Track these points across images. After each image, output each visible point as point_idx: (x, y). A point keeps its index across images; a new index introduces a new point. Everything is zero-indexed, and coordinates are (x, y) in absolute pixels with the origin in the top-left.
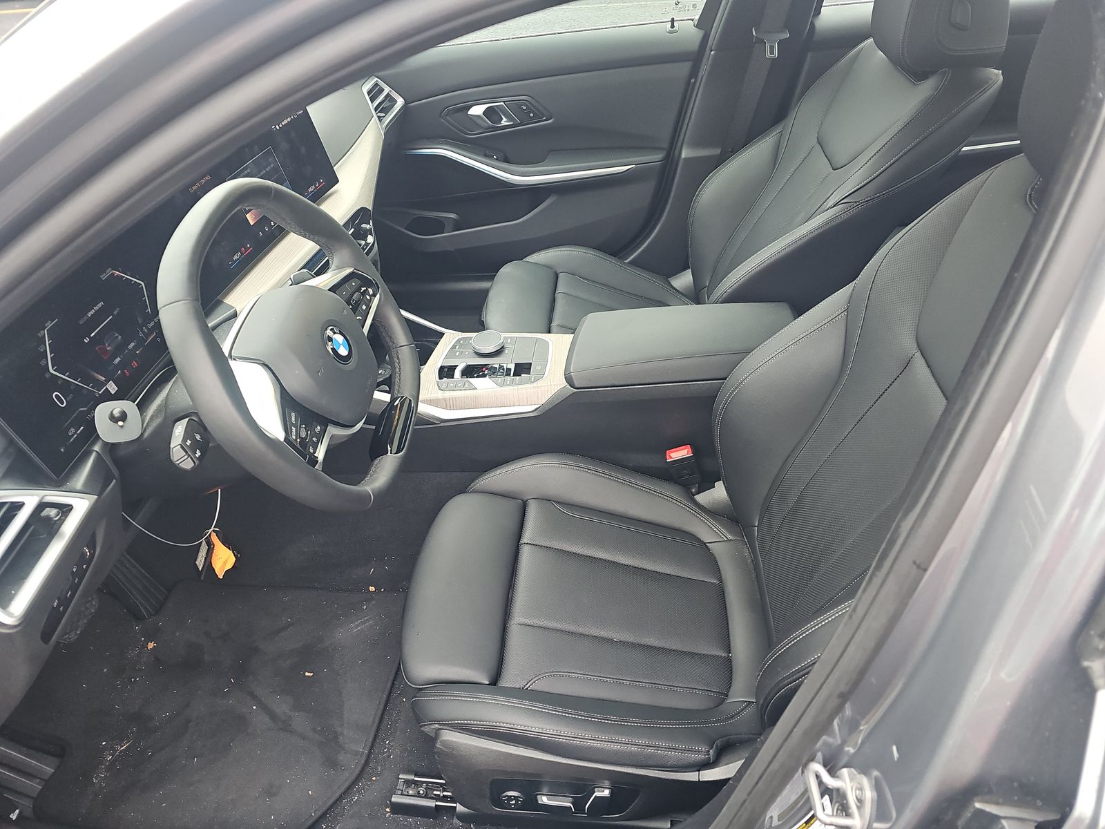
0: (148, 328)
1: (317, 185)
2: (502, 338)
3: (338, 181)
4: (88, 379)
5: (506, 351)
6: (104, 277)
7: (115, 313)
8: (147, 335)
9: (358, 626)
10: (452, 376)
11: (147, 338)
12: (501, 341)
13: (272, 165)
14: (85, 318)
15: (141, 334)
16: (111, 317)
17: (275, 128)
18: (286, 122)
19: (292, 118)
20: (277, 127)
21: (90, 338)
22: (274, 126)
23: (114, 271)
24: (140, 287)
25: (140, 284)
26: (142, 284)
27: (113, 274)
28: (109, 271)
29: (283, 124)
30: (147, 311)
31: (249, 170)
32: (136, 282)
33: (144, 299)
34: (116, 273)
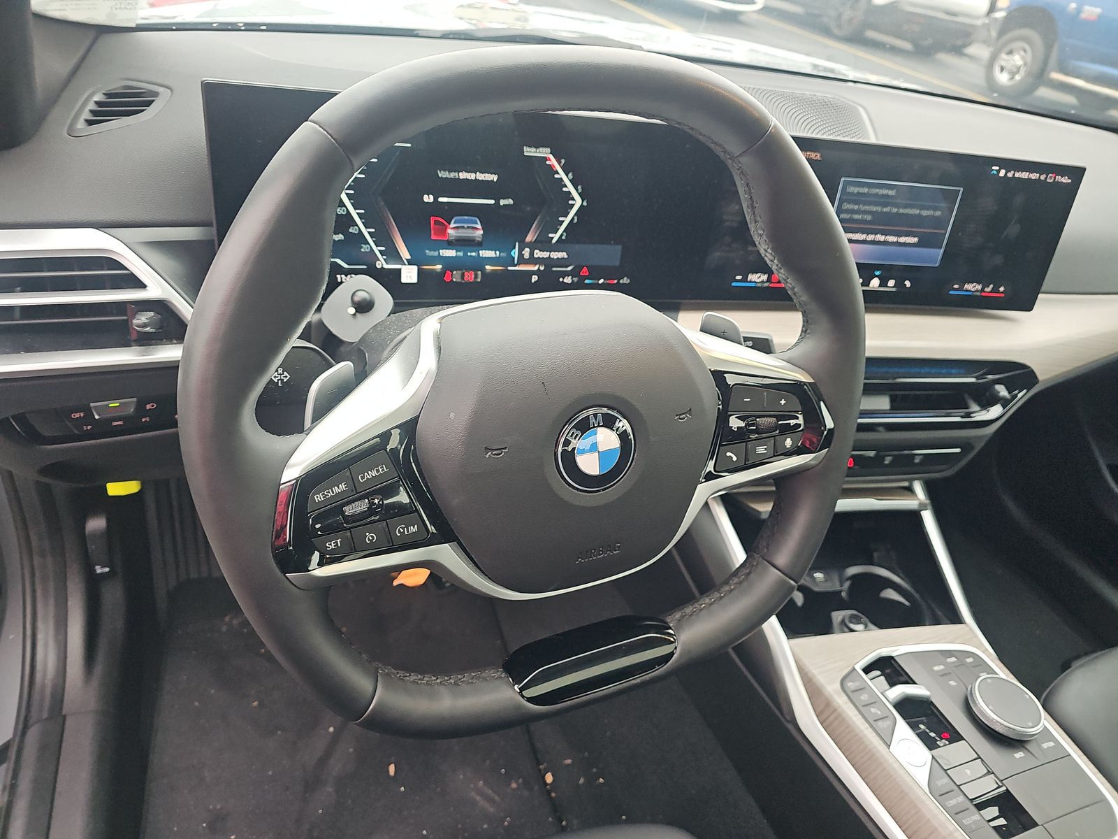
0: (532, 254)
1: (987, 290)
2: (1039, 729)
3: (1030, 309)
4: (383, 237)
5: (1019, 755)
6: (529, 152)
7: (502, 202)
8: (522, 260)
9: (482, 794)
10: (892, 684)
11: (519, 264)
12: (1032, 731)
13: (938, 213)
14: (452, 175)
15: (515, 253)
16: (492, 202)
17: (998, 171)
18: (1025, 175)
19: (1043, 177)
20: (1002, 173)
21: (436, 199)
22: (997, 168)
23: (551, 156)
24: (571, 202)
25: (573, 199)
26: (578, 202)
27: (546, 159)
28: (544, 152)
29: (1017, 175)
30: (551, 235)
31: (892, 193)
32: (569, 193)
33: (561, 219)
34: (553, 161)
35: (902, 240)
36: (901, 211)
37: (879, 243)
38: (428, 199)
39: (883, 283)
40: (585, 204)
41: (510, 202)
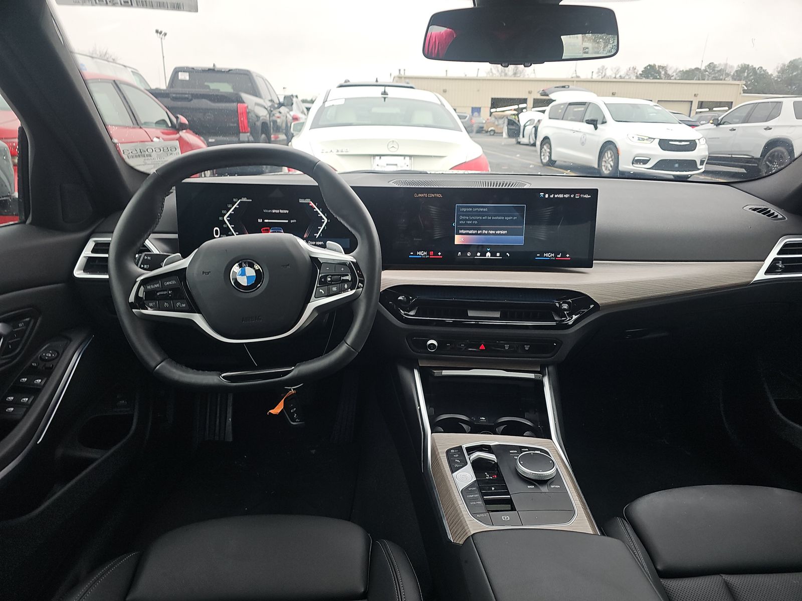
1: (559, 256)
3: (591, 267)
6: (301, 201)
7: (292, 221)
13: (516, 218)
14: (270, 211)
16: (287, 221)
17: (544, 195)
18: (561, 196)
19: (572, 196)
20: (547, 196)
21: (263, 221)
22: (543, 194)
23: (311, 202)
24: (323, 221)
25: (323, 219)
26: (326, 220)
27: (309, 203)
28: (308, 201)
29: (556, 196)
30: (315, 235)
31: (486, 210)
32: (321, 217)
33: (319, 228)
34: (312, 204)
35: (498, 232)
36: (493, 218)
37: (485, 234)
38: (260, 221)
39: (493, 254)
40: (329, 221)
41: (295, 221)
